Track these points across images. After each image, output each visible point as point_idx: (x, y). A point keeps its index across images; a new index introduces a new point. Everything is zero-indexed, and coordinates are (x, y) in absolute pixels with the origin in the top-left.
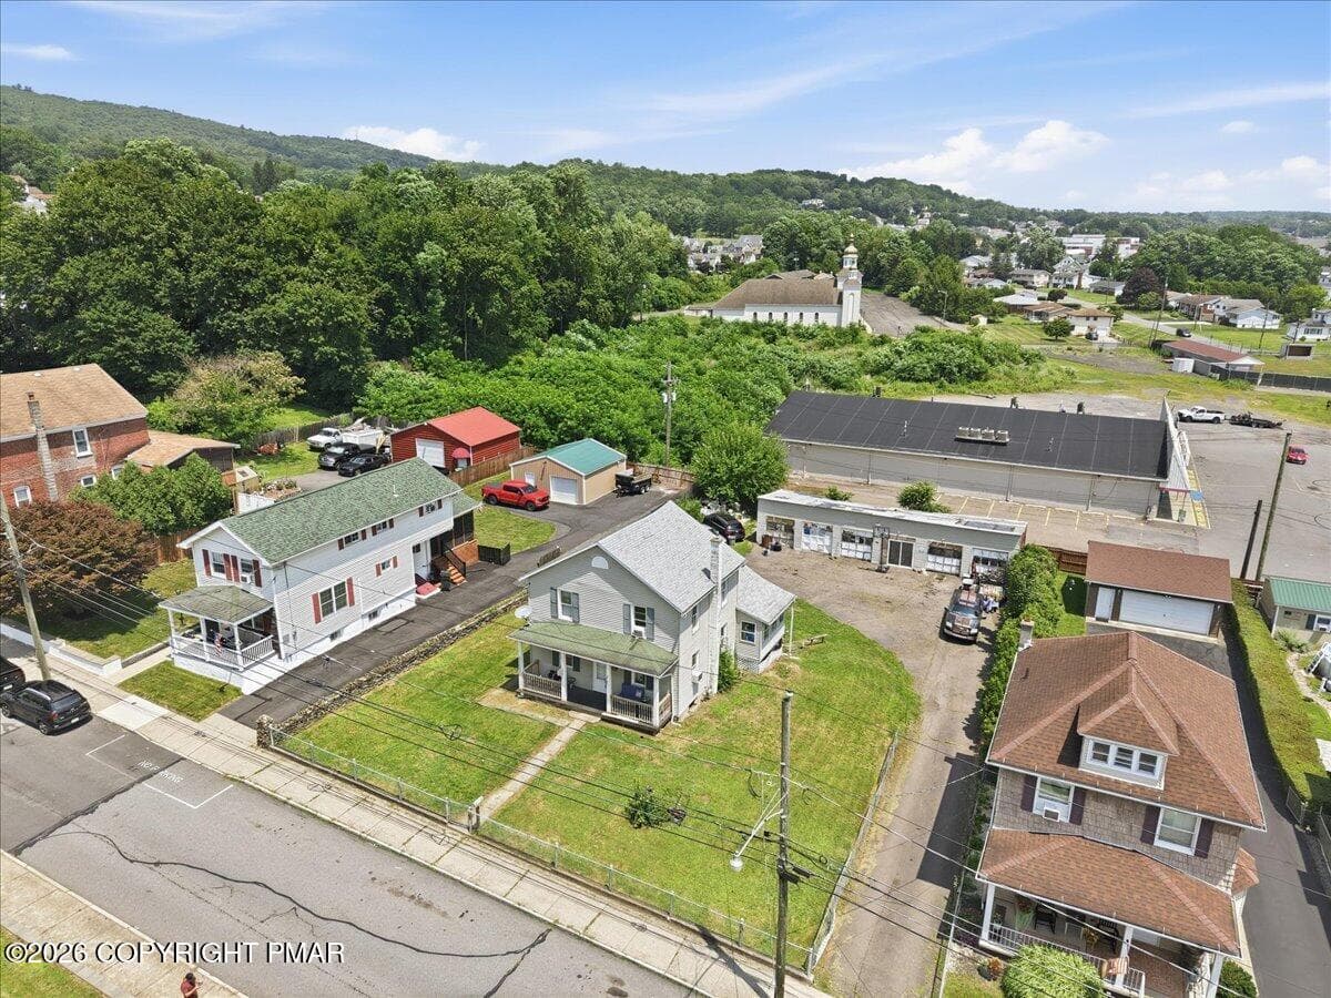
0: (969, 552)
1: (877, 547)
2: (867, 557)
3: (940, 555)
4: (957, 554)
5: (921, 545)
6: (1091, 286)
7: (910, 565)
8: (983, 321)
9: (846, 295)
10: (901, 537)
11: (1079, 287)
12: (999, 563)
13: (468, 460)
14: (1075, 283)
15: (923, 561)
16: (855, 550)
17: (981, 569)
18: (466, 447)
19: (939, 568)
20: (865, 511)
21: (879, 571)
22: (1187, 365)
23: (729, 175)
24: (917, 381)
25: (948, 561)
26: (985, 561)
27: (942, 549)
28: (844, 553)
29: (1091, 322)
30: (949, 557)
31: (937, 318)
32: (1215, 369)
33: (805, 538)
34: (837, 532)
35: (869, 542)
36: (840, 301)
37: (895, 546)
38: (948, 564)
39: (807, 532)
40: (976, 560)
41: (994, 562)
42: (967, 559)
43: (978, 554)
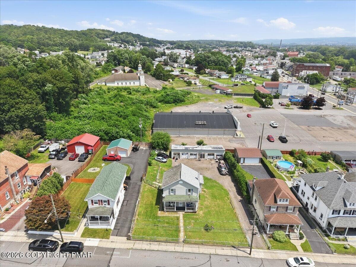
0: (215, 154)
1: (198, 155)
2: (196, 158)
3: (210, 155)
4: (213, 155)
5: (206, 154)
6: (188, 67)
7: (204, 158)
8: (171, 81)
9: (141, 77)
10: (203, 153)
11: (185, 67)
12: (221, 155)
13: (92, 150)
14: (184, 66)
15: (207, 157)
16: (194, 157)
17: (218, 157)
18: (92, 146)
19: (210, 158)
20: (195, 149)
21: (199, 160)
23: (81, 31)
24: (170, 103)
25: (212, 156)
26: (219, 155)
28: (191, 158)
31: (161, 81)
32: (224, 93)
33: (182, 156)
34: (189, 154)
35: (196, 155)
36: (139, 79)
37: (201, 155)
38: (212, 157)
39: (183, 154)
40: (217, 155)
41: (220, 155)
42: (215, 155)
43: (217, 154)
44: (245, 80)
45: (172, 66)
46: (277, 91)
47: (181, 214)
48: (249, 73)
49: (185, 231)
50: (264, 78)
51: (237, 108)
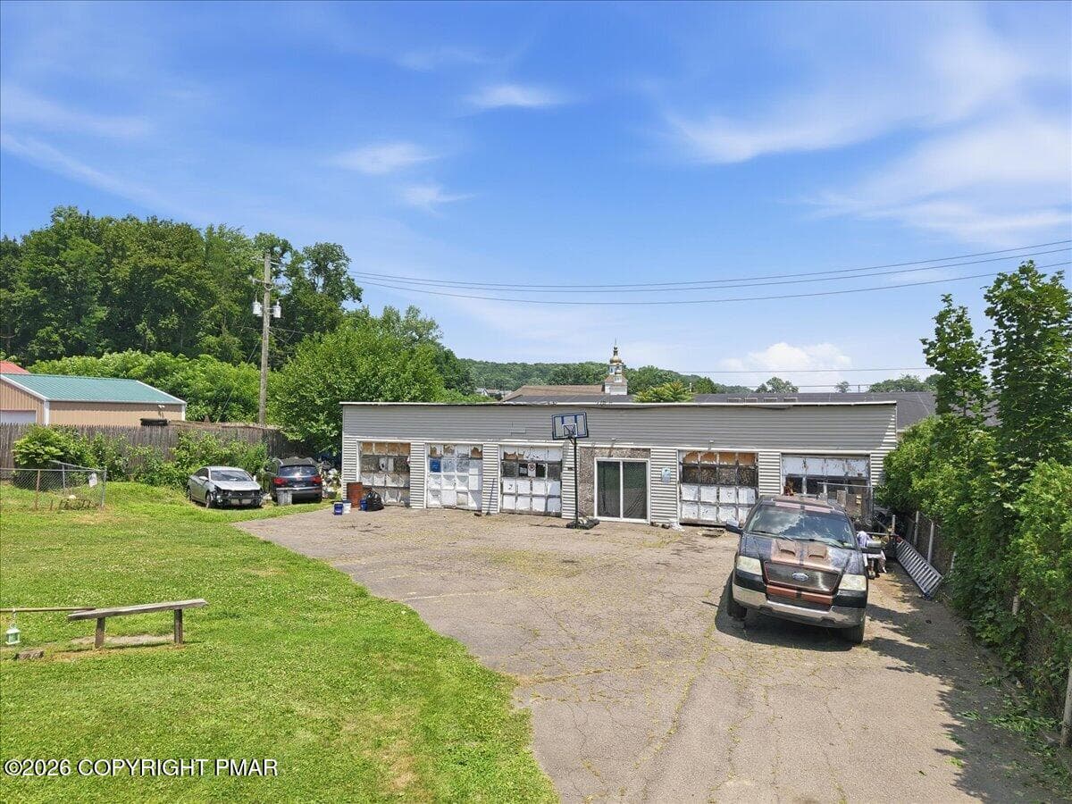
0: (772, 466)
1: (571, 481)
2: (554, 506)
3: (708, 483)
4: (749, 478)
5: (663, 463)
7: (644, 516)
10: (621, 448)
15: (673, 502)
16: (531, 493)
19: (708, 516)
25: (727, 495)
26: (814, 485)
27: (712, 468)
28: (509, 503)
30: (729, 484)
33: (431, 481)
34: (493, 459)
35: (555, 471)
37: (608, 472)
38: (731, 503)
39: (436, 467)
41: (835, 483)
42: (771, 484)
43: (795, 467)
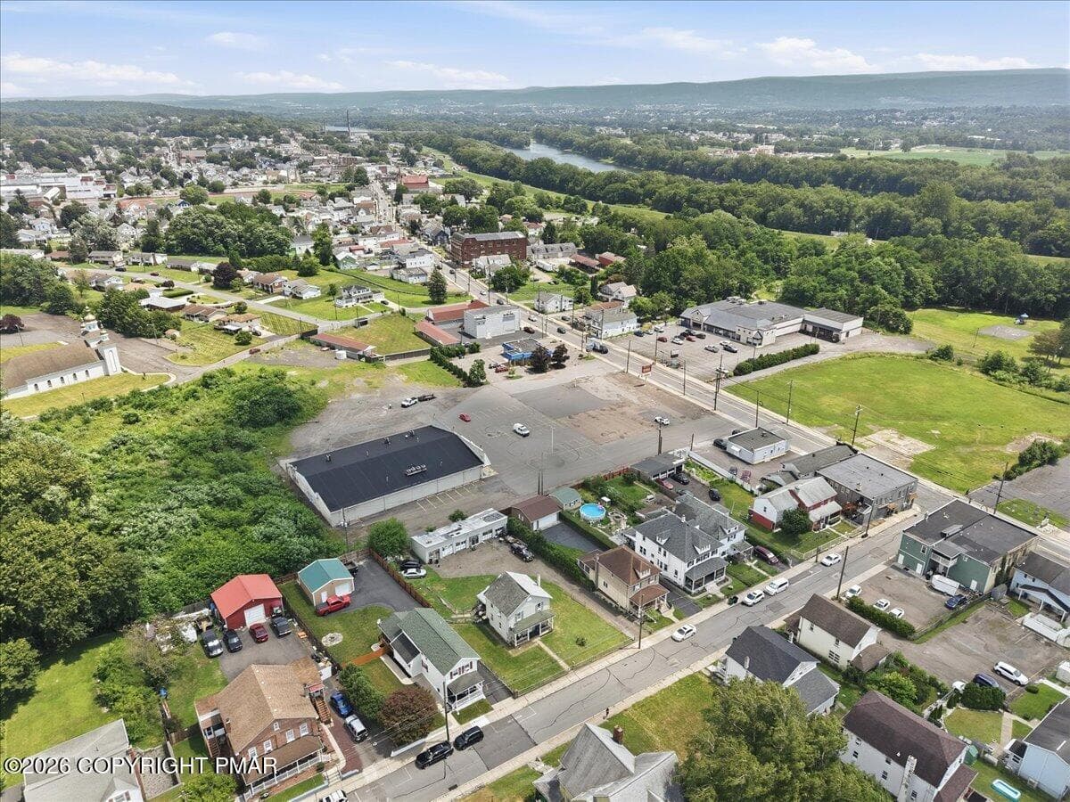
0: (493, 529)
1: (467, 542)
2: (465, 547)
4: (491, 532)
5: (481, 534)
6: (166, 263)
7: (478, 542)
8: (177, 334)
10: (475, 535)
11: (156, 264)
12: (502, 528)
13: (280, 605)
14: (152, 261)
15: (482, 539)
16: (461, 547)
17: (498, 533)
18: (278, 599)
20: (461, 532)
21: (473, 550)
22: (343, 354)
25: (488, 535)
26: (499, 530)
27: (487, 532)
28: (457, 550)
29: (250, 323)
31: (143, 339)
34: (454, 544)
36: (101, 358)
37: (473, 539)
39: (443, 550)
40: (496, 531)
44: (369, 299)
45: (106, 263)
46: (462, 327)
47: (537, 641)
48: (354, 267)
49: (561, 656)
50: (401, 281)
51: (426, 400)
